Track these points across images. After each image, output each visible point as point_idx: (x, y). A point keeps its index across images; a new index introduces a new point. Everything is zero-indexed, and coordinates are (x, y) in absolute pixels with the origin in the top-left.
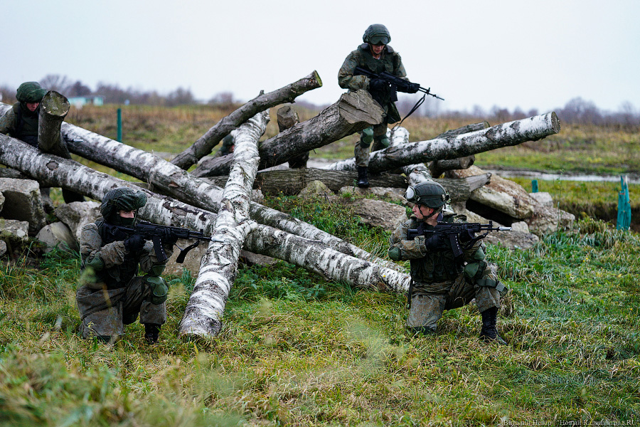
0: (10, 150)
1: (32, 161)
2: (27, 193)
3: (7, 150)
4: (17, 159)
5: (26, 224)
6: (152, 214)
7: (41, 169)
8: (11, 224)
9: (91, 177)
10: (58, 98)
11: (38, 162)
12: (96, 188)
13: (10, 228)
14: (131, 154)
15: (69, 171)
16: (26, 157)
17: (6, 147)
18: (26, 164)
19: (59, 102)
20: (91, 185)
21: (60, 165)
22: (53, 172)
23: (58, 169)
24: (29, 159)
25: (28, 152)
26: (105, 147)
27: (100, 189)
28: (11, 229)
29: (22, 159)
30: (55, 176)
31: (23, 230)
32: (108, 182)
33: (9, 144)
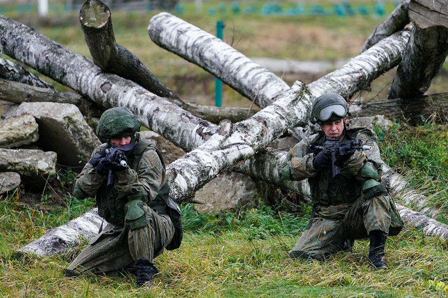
0: (72, 70)
1: (89, 82)
2: (60, 118)
3: (69, 69)
4: (77, 81)
5: (52, 155)
6: (187, 143)
7: (96, 92)
8: (31, 155)
9: (139, 100)
10: (98, 7)
11: (94, 83)
12: (142, 112)
13: (30, 159)
14: (249, 73)
15: (120, 94)
16: (84, 78)
17: (68, 66)
18: (85, 87)
19: (99, 11)
20: (137, 109)
21: (114, 86)
22: (106, 95)
23: (110, 91)
24: (87, 80)
25: (88, 72)
26: (232, 65)
27: (144, 114)
28: (30, 161)
29: (81, 80)
30: (108, 99)
31: (46, 161)
32: (152, 105)
33: (72, 63)
